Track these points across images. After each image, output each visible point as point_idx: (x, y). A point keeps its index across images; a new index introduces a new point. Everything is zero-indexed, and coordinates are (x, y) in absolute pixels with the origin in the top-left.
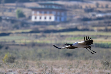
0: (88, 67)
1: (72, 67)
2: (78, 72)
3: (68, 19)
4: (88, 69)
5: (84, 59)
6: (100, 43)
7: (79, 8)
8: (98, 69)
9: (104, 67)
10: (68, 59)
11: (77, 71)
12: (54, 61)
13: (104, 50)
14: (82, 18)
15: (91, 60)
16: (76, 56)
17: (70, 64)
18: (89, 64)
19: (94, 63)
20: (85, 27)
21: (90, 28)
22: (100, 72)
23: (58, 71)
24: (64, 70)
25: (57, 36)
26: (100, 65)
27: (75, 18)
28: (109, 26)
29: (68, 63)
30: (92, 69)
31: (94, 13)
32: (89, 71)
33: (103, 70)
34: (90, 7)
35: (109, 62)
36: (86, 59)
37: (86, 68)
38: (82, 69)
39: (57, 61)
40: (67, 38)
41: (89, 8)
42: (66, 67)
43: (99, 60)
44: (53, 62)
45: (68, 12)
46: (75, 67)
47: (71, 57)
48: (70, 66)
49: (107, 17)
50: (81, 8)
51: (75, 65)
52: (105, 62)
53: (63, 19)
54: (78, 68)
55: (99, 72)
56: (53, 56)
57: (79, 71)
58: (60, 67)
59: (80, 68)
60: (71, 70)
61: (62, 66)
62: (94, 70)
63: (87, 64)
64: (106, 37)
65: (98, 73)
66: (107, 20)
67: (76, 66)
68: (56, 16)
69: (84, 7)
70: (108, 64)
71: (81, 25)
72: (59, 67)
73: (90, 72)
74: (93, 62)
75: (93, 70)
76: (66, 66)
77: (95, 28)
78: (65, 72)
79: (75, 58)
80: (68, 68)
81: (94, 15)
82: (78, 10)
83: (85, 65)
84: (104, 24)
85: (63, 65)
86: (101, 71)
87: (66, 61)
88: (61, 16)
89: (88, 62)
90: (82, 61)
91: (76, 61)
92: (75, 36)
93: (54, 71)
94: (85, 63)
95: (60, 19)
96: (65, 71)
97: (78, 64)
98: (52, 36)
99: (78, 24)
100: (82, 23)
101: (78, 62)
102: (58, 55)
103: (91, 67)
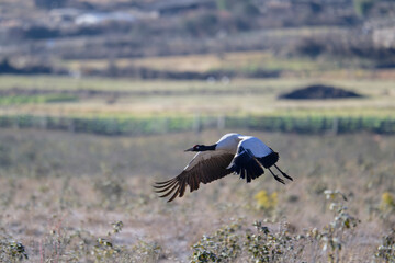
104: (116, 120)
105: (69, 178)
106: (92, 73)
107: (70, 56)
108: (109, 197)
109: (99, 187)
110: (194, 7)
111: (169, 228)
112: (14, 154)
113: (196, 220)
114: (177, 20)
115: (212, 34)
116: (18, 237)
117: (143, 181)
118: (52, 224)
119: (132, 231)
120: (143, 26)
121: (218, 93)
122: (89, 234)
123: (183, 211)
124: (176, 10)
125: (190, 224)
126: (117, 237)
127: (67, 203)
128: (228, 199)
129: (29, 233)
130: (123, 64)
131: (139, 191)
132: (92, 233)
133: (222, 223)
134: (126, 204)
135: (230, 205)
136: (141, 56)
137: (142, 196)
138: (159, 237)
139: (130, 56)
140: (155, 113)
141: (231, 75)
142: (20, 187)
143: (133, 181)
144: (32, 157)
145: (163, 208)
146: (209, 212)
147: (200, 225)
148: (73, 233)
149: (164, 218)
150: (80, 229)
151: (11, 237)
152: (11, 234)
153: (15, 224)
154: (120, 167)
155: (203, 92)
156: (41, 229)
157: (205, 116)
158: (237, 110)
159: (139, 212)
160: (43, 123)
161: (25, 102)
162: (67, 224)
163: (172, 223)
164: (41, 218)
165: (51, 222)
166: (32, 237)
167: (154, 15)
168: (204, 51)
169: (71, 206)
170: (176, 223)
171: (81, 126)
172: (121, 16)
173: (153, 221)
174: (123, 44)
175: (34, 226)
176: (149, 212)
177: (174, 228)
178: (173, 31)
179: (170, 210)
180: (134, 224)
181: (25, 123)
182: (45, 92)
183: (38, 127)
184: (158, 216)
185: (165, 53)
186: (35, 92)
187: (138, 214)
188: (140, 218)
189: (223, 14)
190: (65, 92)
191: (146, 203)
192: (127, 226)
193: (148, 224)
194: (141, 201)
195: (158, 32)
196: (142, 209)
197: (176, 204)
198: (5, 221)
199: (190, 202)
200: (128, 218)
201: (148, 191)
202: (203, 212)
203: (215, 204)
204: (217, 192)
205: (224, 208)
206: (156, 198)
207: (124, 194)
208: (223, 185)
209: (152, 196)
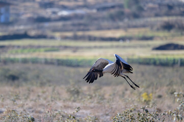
0: (45, 99)
1: (17, 99)
2: (28, 106)
3: (11, 19)
4: (44, 102)
5: (39, 84)
6: (65, 58)
8: (62, 101)
9: (71, 97)
10: (11, 85)
11: (27, 104)
13: (72, 70)
14: (36, 17)
15: (50, 86)
16: (26, 80)
17: (16, 93)
18: (47, 93)
19: (55, 92)
20: (40, 32)
21: (49, 33)
22: (65, 106)
24: (4, 103)
26: (65, 95)
27: (24, 17)
28: (79, 30)
29: (12, 92)
30: (52, 101)
31: (56, 10)
32: (47, 104)
33: (70, 104)
35: (80, 90)
36: (42, 84)
37: (42, 99)
38: (35, 101)
40: (10, 51)
42: (8, 98)
43: (63, 86)
45: (11, 7)
46: (23, 97)
47: (16, 82)
48: (15, 97)
49: (76, 17)
51: (24, 95)
52: (72, 89)
53: (3, 19)
54: (29, 100)
55: (63, 107)
57: (30, 104)
59: (32, 100)
60: (16, 104)
62: (56, 103)
63: (44, 92)
64: (75, 49)
65: (61, 107)
66: (76, 22)
67: (26, 97)
70: (78, 93)
71: (34, 29)
73: (49, 106)
74: (54, 90)
75: (53, 103)
77: (57, 35)
78: (7, 107)
79: (24, 84)
80: (12, 100)
81: (54, 13)
82: (28, 4)
83: (40, 94)
84: (71, 28)
85: (2, 95)
86: (66, 104)
87: (8, 88)
89: (45, 90)
90: (34, 88)
91: (25, 88)
92: (24, 48)
94: (40, 91)
96: (7, 105)
97: (29, 94)
99: (28, 27)
100: (35, 25)
101: (29, 90)
103: (49, 98)
104: (77, 60)
105: (55, 87)
106: (66, 38)
107: (55, 30)
108: (73, 95)
109: (69, 91)
110: (113, 7)
111: (102, 110)
112: (30, 75)
113: (114, 106)
114: (105, 13)
115: (121, 20)
116: (32, 114)
117: (89, 88)
118: (47, 108)
119: (84, 111)
120: (89, 16)
121: (124, 47)
122: (64, 112)
123: (108, 102)
124: (105, 8)
125: (112, 108)
126: (78, 114)
127: (54, 99)
128: (129, 96)
129: (37, 112)
130: (80, 34)
131: (87, 93)
132: (66, 112)
133: (126, 108)
134: (82, 99)
135: (130, 99)
136: (88, 30)
137: (89, 95)
138: (97, 114)
139: (83, 30)
140: (95, 56)
141: (130, 39)
142: (33, 91)
143: (85, 88)
144: (38, 77)
145: (99, 101)
146: (120, 102)
147: (116, 109)
148: (57, 112)
149: (99, 105)
150: (60, 110)
152: (28, 113)
153: (30, 108)
154: (79, 82)
155: (117, 47)
156: (42, 110)
158: (133, 55)
159: (87, 102)
160: (43, 61)
161: (34, 51)
162: (54, 108)
163: (103, 108)
164: (42, 105)
165: (47, 107)
166: (38, 114)
167: (94, 11)
168: (118, 28)
169: (56, 100)
170: (105, 107)
171: (61, 63)
172: (79, 12)
173: (94, 107)
174: (80, 25)
175: (39, 109)
176: (92, 102)
177: (104, 110)
178: (103, 19)
179: (102, 102)
180: (85, 108)
181: (35, 61)
182: (44, 47)
183: (41, 63)
184: (96, 104)
185: (100, 28)
186: (39, 47)
188: (88, 105)
189: (127, 10)
190: (53, 47)
191: (91, 98)
192: (82, 109)
193: (92, 108)
194: (89, 97)
195: (96, 19)
196: (89, 101)
197: (105, 99)
198: (26, 107)
199: (111, 97)
200: (82, 105)
201: (92, 92)
202: (117, 102)
203: (123, 99)
204: (124, 93)
205: (127, 101)
206: (96, 96)
207: (81, 94)
208: (126, 90)
209: (94, 95)
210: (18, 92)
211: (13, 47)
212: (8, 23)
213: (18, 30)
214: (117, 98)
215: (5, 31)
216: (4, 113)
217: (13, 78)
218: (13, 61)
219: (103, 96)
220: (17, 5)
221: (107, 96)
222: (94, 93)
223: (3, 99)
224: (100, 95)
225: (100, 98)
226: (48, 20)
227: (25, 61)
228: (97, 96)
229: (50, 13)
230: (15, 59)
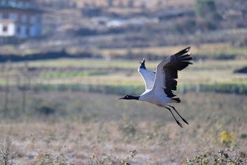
0: (90, 139)
1: (53, 139)
2: (66, 148)
3: (44, 31)
4: (89, 144)
5: (81, 120)
6: (116, 84)
7: (68, 7)
8: (112, 141)
9: (124, 137)
10: (45, 121)
11: (65, 146)
12: (14, 125)
14: (77, 28)
15: (96, 122)
16: (64, 114)
17: (51, 131)
18: (92, 132)
19: (103, 129)
20: (82, 49)
21: (95, 51)
22: (116, 149)
23: (22, 146)
24: (36, 145)
25: (21, 69)
26: (116, 134)
27: (61, 29)
28: (135, 46)
29: (46, 130)
30: (99, 142)
31: (104, 19)
32: (92, 146)
33: (123, 145)
34: (94, 4)
35: (136, 127)
36: (86, 120)
37: (85, 139)
38: (76, 142)
39: (21, 126)
40: (42, 74)
41: (91, 8)
42: (40, 138)
43: (113, 122)
44: (11, 128)
45: (45, 16)
46: (61, 137)
47: (51, 117)
48: (50, 137)
49: (131, 28)
50: (74, 6)
51: (62, 134)
52: (126, 126)
53: (33, 31)
54: (67, 141)
55: (114, 150)
56: (12, 113)
57: (70, 146)
58: (27, 139)
59: (72, 141)
60: (51, 146)
61: (31, 135)
62: (104, 145)
63: (88, 131)
64: (130, 72)
65: (111, 150)
66: (131, 35)
67: (64, 136)
68: (18, 24)
69: (80, 4)
70: (133, 131)
71: (75, 45)
72: (24, 139)
73: (95, 149)
74: (101, 127)
75: (100, 145)
76: (40, 136)
77: (106, 52)
78: (38, 150)
79: (61, 119)
80: (46, 141)
81: (102, 23)
82: (67, 11)
83: (83, 133)
84: (124, 43)
85: (33, 134)
86: (117, 146)
87: (40, 125)
88: (28, 24)
89: (89, 127)
90: (75, 124)
91: (63, 124)
92: (62, 70)
93: (14, 146)
94: (82, 128)
95: (28, 31)
96: (39, 147)
97: (68, 132)
98: (10, 69)
99: (67, 42)
100: (76, 40)
101: (68, 128)
102: (24, 111)
103: (95, 139)
104: (132, 87)
105: (103, 123)
106: (117, 57)
107: (103, 46)
108: (128, 134)
109: (121, 128)
110: (181, 15)
111: (166, 154)
112: (69, 107)
113: (182, 150)
114: (170, 24)
115: (192, 32)
116: (71, 160)
117: (149, 125)
118: (92, 152)
119: (142, 156)
120: (149, 28)
122: (115, 158)
123: (174, 144)
124: (169, 17)
125: (179, 152)
126: (133, 160)
127: (102, 139)
128: (202, 136)
129: (78, 157)
130: (136, 51)
131: (146, 131)
132: (117, 157)
133: (198, 151)
134: (139, 139)
135: (203, 140)
136: (148, 46)
137: (148, 134)
138: (159, 160)
139: (141, 46)
141: (204, 58)
142: (73, 128)
143: (143, 125)
144: (80, 110)
145: (161, 142)
146: (190, 144)
147: (185, 152)
148: (106, 157)
149: (162, 148)
150: (109, 155)
151: (67, 160)
152: (67, 158)
153: (69, 152)
154: (135, 116)
156: (86, 155)
157: (187, 83)
158: (207, 80)
159: (146, 144)
160: (87, 88)
161: (75, 75)
162: (102, 152)
163: (168, 151)
164: (85, 147)
165: (92, 150)
166: (80, 160)
167: (156, 20)
169: (104, 140)
170: (170, 150)
171: (110, 90)
172: (135, 21)
173: (155, 150)
174: (136, 39)
175: (81, 153)
176: (153, 144)
177: (169, 154)
178: (168, 31)
179: (166, 143)
180: (144, 151)
181: (76, 89)
182: (88, 69)
183: (83, 91)
184: (158, 147)
185: (163, 44)
186: (81, 69)
187: (146, 145)
188: (147, 148)
189: (199, 19)
190: (100, 69)
191: (151, 138)
192: (139, 153)
193: (152, 152)
194: (148, 137)
195: (158, 31)
196: (149, 142)
197: (169, 139)
198: (63, 150)
199: (178, 137)
200: (140, 148)
201: (152, 131)
202: (187, 144)
203: (194, 139)
204: (195, 131)
205: (200, 142)
206: (157, 135)
207: (137, 133)
208: (199, 127)
209: (155, 134)
210: (53, 130)
211: (47, 69)
212: (40, 38)
213: (53, 47)
214: (187, 138)
215: (37, 48)
216: (35, 158)
217: (47, 111)
218: (46, 88)
219: (167, 135)
220: (51, 13)
221: (172, 136)
222: (156, 131)
223: (34, 139)
224: (162, 135)
225: (163, 138)
226: (93, 33)
227: (63, 88)
228: (160, 136)
229: (96, 24)
230: (49, 85)
